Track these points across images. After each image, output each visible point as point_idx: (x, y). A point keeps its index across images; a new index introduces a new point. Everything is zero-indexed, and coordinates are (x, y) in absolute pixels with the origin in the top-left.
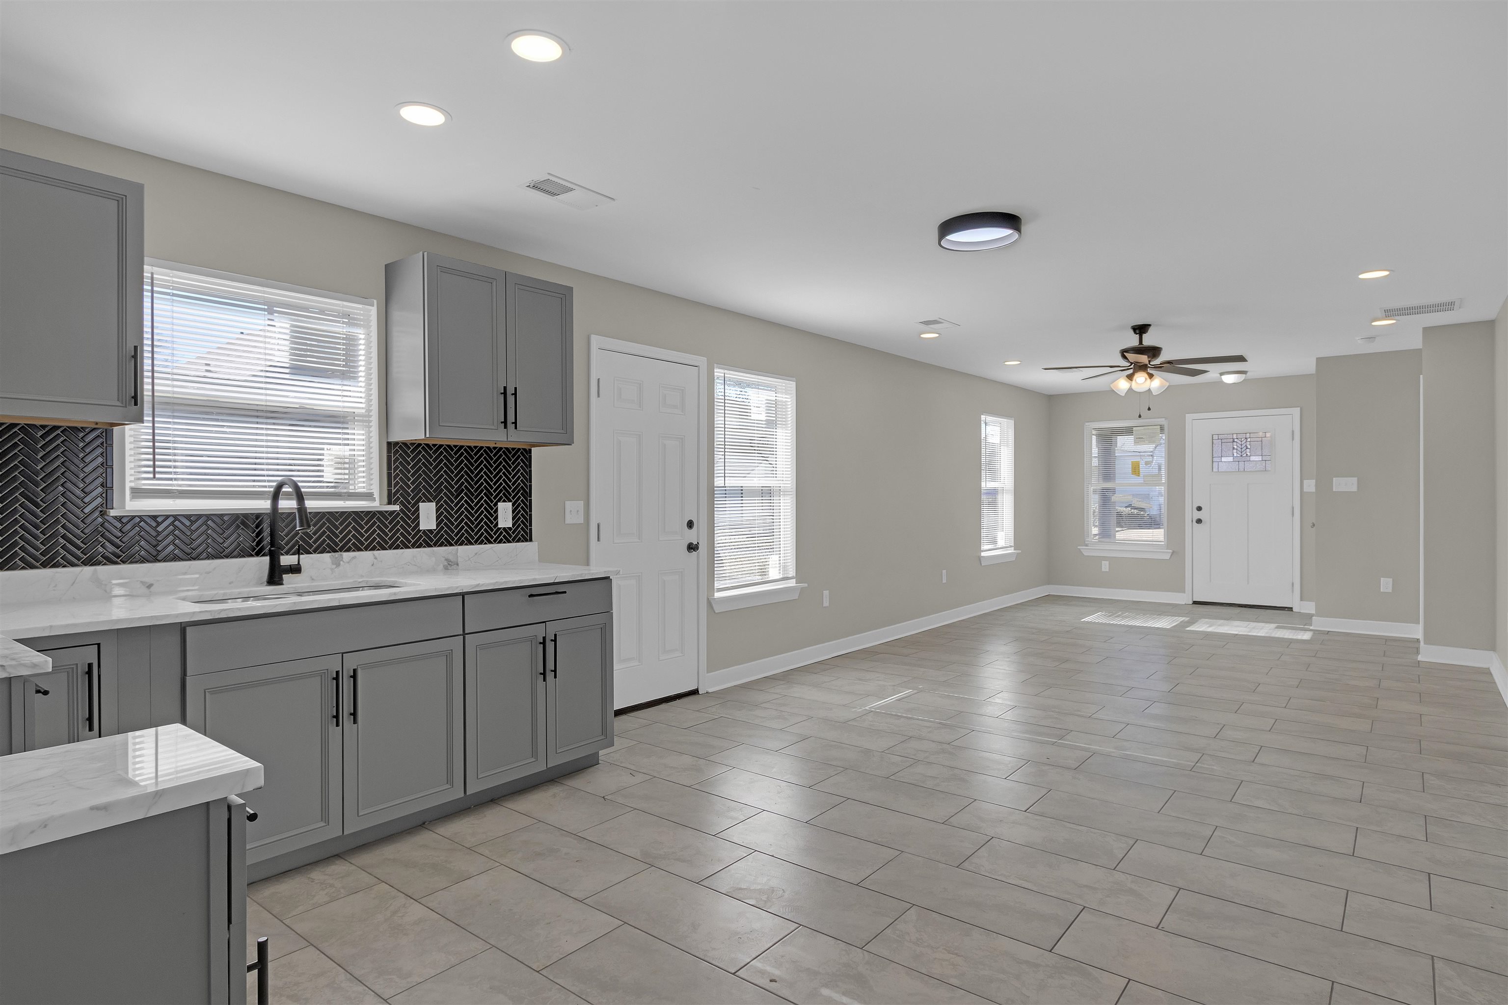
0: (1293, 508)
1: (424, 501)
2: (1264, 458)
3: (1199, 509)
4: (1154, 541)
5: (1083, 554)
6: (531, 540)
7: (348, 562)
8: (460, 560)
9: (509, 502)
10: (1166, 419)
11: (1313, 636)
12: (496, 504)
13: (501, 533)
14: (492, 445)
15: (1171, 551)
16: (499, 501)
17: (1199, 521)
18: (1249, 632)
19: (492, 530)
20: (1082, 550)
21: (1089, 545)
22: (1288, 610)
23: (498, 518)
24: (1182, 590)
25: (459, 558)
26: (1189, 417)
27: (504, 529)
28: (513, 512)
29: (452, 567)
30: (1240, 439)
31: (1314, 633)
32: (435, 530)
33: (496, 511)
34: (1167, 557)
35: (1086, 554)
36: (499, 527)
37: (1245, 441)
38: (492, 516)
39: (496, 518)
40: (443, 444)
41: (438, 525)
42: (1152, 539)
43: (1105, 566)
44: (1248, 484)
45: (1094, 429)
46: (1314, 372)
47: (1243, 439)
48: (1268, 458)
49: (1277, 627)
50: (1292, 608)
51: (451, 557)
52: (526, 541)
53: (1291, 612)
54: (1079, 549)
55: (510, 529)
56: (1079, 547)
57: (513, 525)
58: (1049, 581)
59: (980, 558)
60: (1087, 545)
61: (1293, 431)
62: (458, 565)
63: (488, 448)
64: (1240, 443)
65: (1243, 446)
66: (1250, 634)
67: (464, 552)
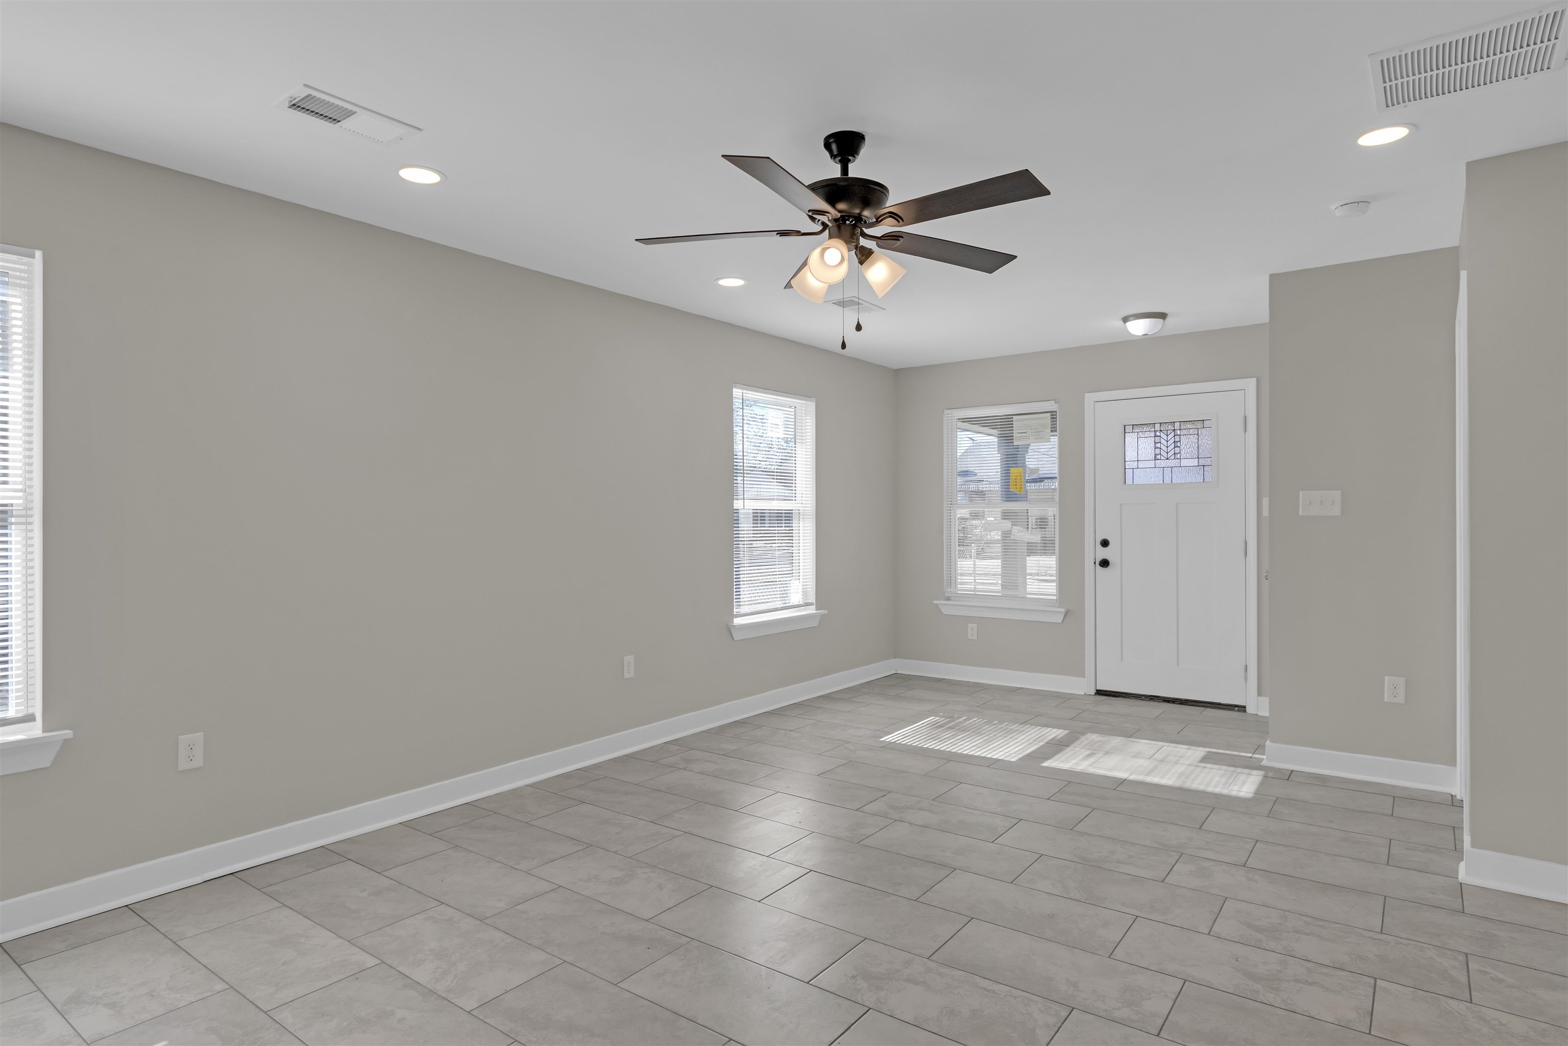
0: (1246, 543)
2: (1202, 462)
3: (1105, 543)
4: (1041, 595)
5: (942, 612)
10: (1056, 402)
11: (1262, 784)
15: (1063, 610)
17: (1105, 563)
18: (1150, 772)
20: (940, 607)
21: (952, 598)
22: (1238, 711)
24: (1080, 672)
26: (1090, 398)
30: (1165, 432)
31: (1265, 777)
34: (1059, 619)
35: (946, 611)
37: (1173, 434)
42: (1037, 590)
43: (972, 631)
44: (1177, 504)
45: (959, 419)
46: (1267, 321)
47: (1169, 432)
48: (1208, 462)
49: (1206, 759)
50: (1245, 707)
53: (1244, 714)
54: (937, 605)
56: (935, 602)
58: (896, 654)
59: (729, 629)
60: (948, 599)
61: (1245, 418)
64: (1165, 437)
65: (1169, 443)
66: (1149, 779)
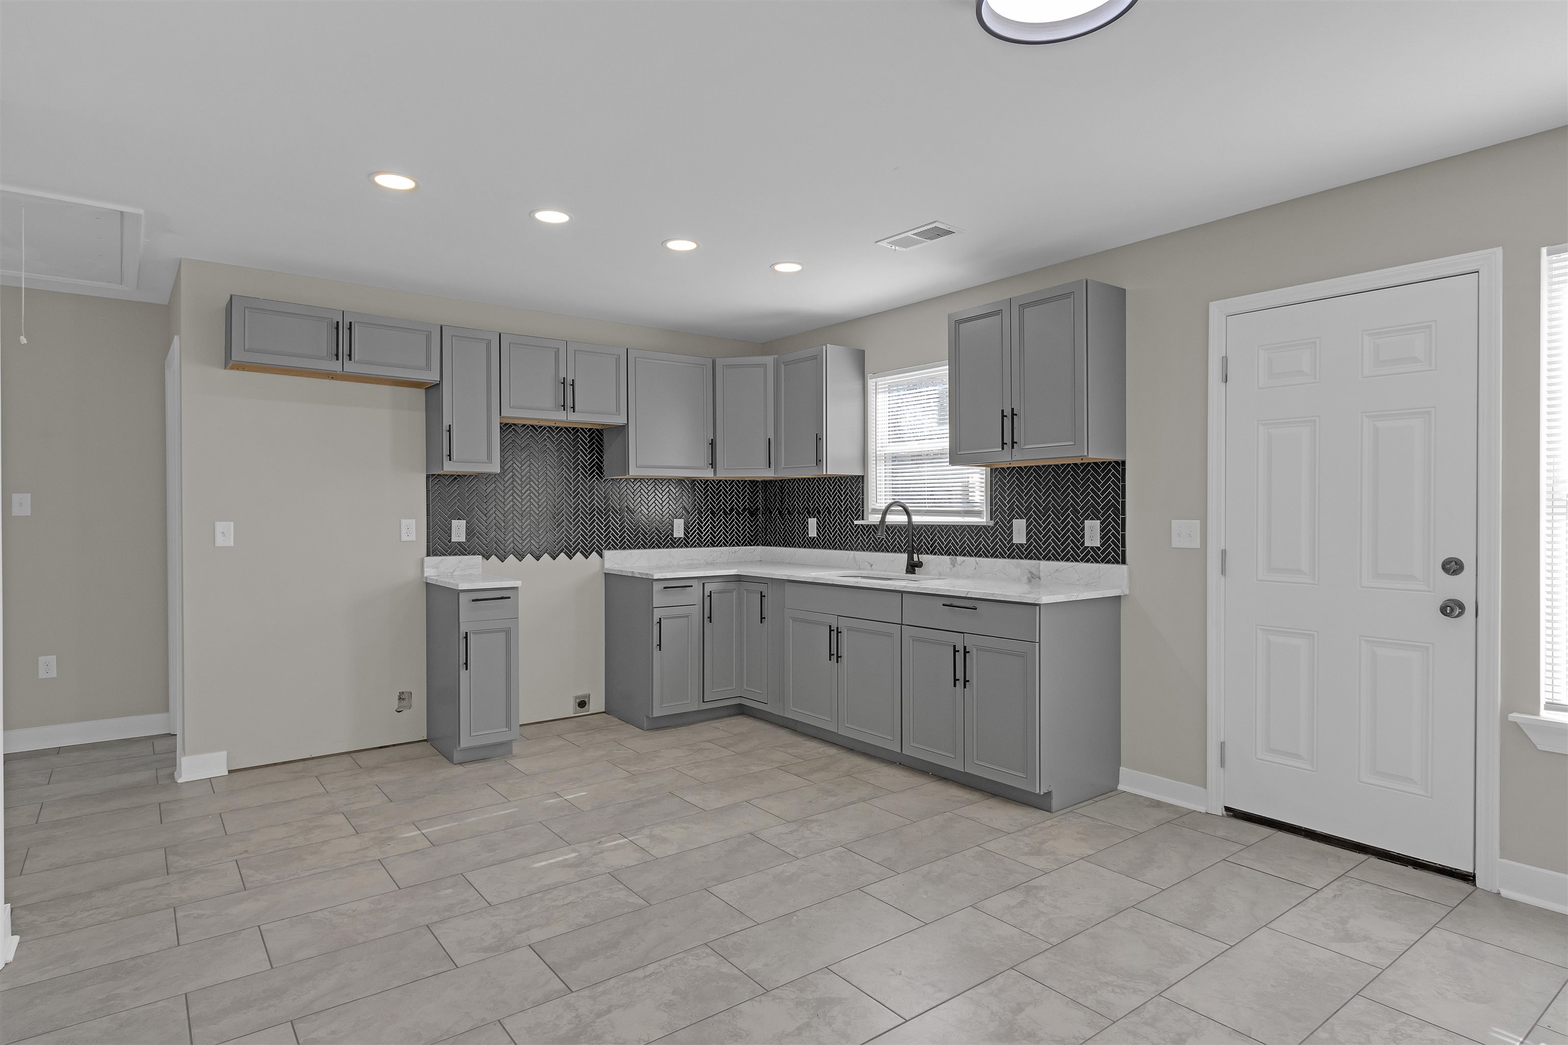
1: (1017, 518)
6: (1124, 562)
7: (960, 564)
8: (1042, 574)
9: (1097, 520)
12: (1083, 523)
13: (1089, 552)
14: (1079, 462)
16: (1087, 518)
19: (1079, 549)
23: (1084, 537)
25: (1041, 573)
27: (1092, 548)
28: (1102, 531)
29: (1035, 580)
32: (1026, 544)
33: (1083, 529)
36: (1085, 545)
38: (1079, 534)
39: (1083, 537)
40: (1051, 464)
41: (1028, 540)
51: (1034, 571)
52: (1118, 563)
55: (1098, 548)
57: (1102, 545)
62: (1040, 578)
63: (1075, 464)
67: (1046, 566)
